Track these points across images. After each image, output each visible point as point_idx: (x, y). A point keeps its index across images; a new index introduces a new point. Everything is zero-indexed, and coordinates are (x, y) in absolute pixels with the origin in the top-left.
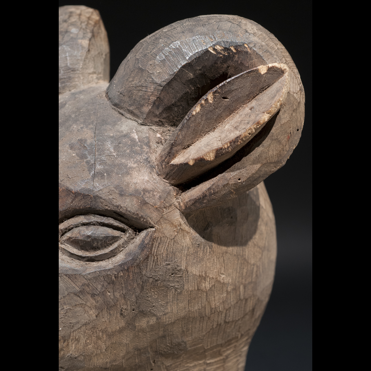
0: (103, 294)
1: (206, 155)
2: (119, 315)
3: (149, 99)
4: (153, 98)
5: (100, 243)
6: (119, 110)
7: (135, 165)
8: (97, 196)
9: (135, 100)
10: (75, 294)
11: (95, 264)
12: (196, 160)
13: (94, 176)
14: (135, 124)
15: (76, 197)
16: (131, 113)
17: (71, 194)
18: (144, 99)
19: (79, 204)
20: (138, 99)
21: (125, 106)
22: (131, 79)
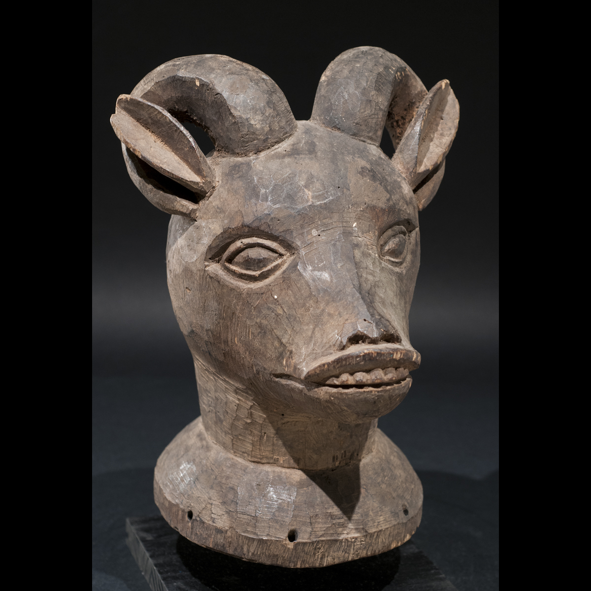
1: (438, 160)
3: (380, 124)
4: (382, 123)
6: (359, 138)
9: (371, 127)
12: (434, 165)
14: (375, 147)
15: (389, 214)
16: (371, 138)
18: (377, 125)
19: (391, 219)
20: (373, 126)
21: (363, 134)
22: (362, 111)
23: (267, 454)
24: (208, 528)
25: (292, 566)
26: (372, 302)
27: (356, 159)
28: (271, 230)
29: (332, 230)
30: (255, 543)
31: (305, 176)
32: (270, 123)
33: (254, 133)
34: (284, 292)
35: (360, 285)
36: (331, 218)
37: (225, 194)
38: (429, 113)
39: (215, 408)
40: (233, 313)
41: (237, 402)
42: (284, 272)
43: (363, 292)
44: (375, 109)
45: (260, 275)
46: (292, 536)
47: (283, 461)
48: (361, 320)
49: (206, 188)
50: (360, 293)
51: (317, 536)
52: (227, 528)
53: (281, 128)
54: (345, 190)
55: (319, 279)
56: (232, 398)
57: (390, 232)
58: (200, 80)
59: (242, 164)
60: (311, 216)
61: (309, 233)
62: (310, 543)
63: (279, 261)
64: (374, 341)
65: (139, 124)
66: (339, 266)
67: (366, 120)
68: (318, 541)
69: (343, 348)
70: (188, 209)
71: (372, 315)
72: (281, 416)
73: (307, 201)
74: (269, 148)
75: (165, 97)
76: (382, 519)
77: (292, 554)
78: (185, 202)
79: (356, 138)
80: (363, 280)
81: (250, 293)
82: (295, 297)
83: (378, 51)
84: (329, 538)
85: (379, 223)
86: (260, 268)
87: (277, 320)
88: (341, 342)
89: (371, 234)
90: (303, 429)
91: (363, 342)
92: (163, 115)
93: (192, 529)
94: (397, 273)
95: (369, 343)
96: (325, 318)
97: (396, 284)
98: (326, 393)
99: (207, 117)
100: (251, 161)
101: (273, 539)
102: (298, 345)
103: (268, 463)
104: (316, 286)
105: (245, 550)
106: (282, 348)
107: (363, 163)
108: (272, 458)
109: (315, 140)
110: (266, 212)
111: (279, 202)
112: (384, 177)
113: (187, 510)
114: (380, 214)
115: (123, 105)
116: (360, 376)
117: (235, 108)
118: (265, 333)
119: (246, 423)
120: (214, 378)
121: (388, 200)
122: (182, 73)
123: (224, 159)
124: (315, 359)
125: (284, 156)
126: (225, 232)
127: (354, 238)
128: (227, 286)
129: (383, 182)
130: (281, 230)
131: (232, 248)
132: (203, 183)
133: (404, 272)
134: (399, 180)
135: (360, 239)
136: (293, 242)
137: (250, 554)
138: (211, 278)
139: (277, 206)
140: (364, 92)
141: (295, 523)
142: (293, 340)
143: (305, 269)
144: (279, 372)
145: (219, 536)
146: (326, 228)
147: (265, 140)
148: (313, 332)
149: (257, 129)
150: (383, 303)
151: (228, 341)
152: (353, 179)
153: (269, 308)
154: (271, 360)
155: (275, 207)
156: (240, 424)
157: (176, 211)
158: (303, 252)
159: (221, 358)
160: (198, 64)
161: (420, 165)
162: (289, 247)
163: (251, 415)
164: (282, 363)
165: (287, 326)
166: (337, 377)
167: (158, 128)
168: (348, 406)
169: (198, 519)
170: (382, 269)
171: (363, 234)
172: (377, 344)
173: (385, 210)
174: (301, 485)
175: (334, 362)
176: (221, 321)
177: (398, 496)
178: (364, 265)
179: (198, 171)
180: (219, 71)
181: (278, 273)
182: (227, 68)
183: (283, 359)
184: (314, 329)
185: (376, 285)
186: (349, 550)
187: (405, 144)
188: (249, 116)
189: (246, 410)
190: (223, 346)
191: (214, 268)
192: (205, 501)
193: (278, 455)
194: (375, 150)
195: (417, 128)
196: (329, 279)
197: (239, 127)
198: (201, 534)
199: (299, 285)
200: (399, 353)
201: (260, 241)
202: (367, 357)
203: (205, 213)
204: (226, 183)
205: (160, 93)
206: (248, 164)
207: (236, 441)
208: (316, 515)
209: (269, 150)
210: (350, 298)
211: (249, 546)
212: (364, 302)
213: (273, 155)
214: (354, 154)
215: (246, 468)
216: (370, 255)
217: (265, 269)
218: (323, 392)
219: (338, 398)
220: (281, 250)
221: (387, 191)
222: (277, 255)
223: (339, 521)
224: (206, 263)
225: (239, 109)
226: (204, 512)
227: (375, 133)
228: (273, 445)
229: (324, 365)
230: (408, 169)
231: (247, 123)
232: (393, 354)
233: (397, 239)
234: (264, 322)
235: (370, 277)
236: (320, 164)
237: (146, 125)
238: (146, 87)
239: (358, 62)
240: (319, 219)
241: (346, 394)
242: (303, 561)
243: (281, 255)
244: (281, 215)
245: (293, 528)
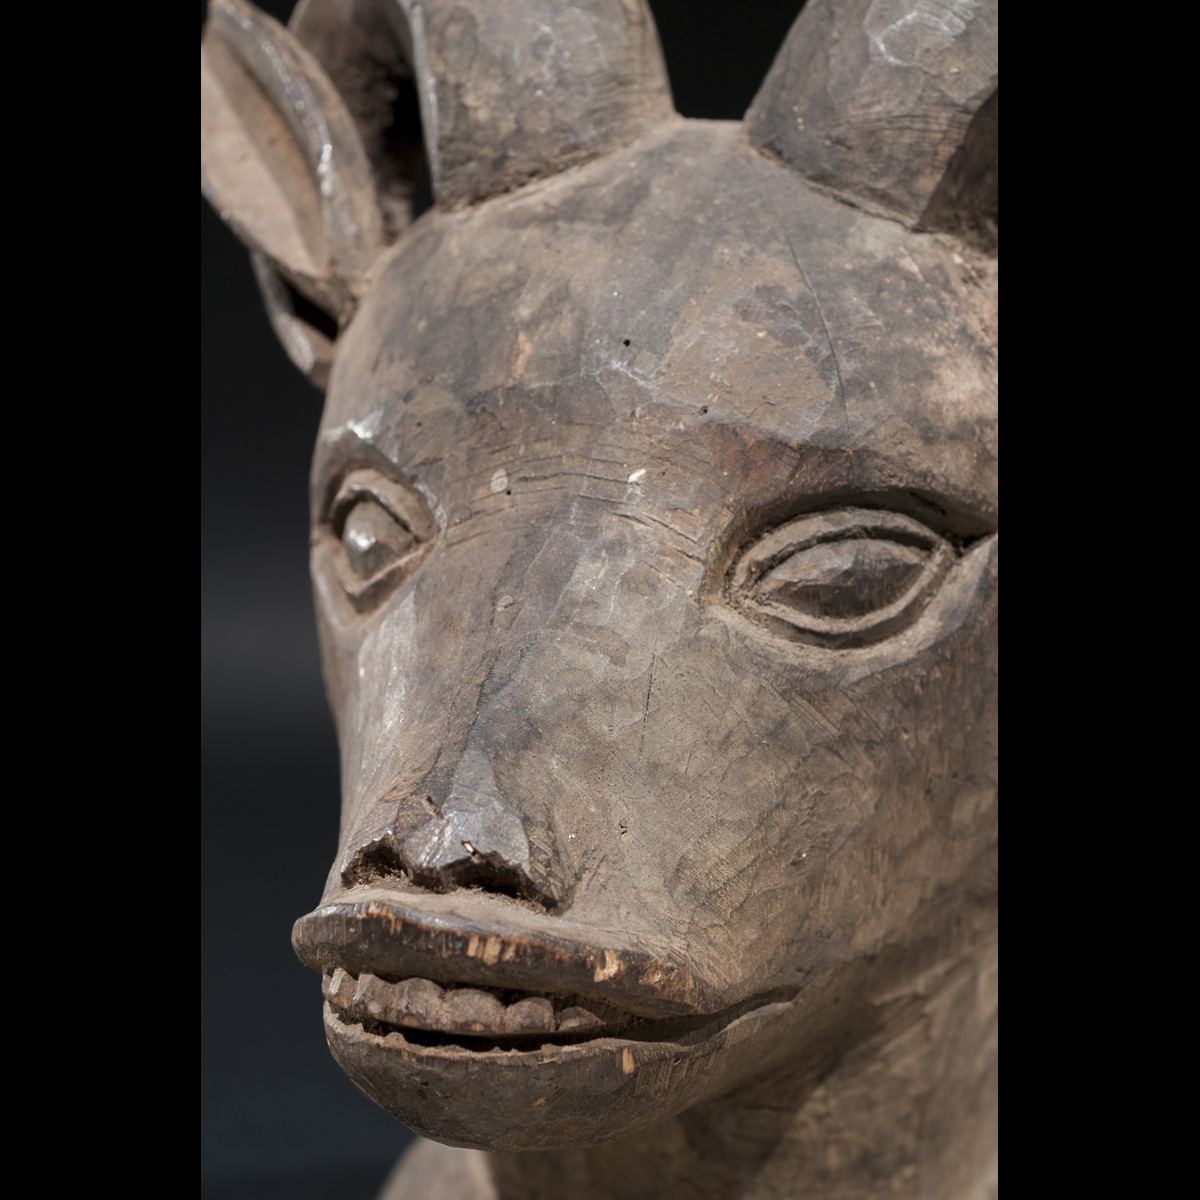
0: (892, 738)
2: (921, 795)
3: (936, 153)
4: (947, 151)
5: (877, 589)
6: (836, 192)
7: (940, 351)
8: (865, 450)
9: (890, 157)
10: (830, 749)
11: (863, 654)
13: (843, 393)
14: (897, 229)
15: (803, 459)
16: (883, 198)
17: (788, 451)
18: (920, 154)
19: (814, 478)
20: (901, 156)
21: (855, 178)
27: (763, 257)
28: (397, 454)
29: (548, 482)
31: (543, 292)
32: (522, 109)
33: (468, 138)
36: (562, 441)
44: (920, 99)
48: (418, 798)
60: (505, 424)
61: (485, 478)
63: (405, 558)
64: (428, 881)
67: (872, 133)
69: (348, 881)
73: (511, 372)
74: (507, 191)
79: (827, 189)
85: (746, 488)
86: (368, 572)
89: (697, 517)
94: (801, 668)
100: (449, 227)
109: (658, 181)
114: (760, 456)
125: (529, 221)
127: (615, 519)
130: (421, 458)
132: (327, 282)
135: (638, 527)
146: (536, 471)
147: (499, 164)
149: (478, 124)
158: (441, 541)
171: (660, 512)
172: (438, 893)
200: (494, 940)
202: (373, 929)
209: (506, 198)
216: (655, 587)
217: (374, 577)
220: (417, 524)
222: (406, 538)
232: (465, 940)
236: (612, 259)
240: (525, 441)
243: (416, 540)
244: (429, 407)
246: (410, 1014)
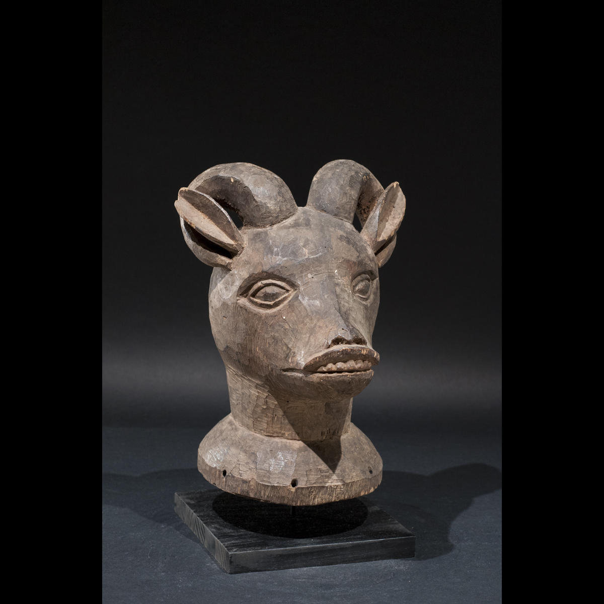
12: (389, 237)
14: (349, 224)
15: (359, 266)
18: (351, 209)
19: (360, 269)
20: (348, 210)
21: (342, 214)
22: (341, 199)
23: (277, 429)
24: (237, 480)
25: (294, 504)
26: (347, 319)
27: (336, 230)
28: (281, 274)
29: (321, 275)
30: (269, 488)
31: (303, 240)
32: (280, 206)
33: (269, 212)
34: (290, 314)
35: (340, 308)
36: (320, 267)
37: (250, 252)
38: (385, 203)
39: (242, 400)
40: (256, 331)
41: (257, 394)
42: (290, 301)
43: (342, 313)
44: (349, 199)
45: (273, 304)
46: (294, 483)
47: (288, 435)
48: (341, 329)
49: (238, 248)
50: (340, 313)
51: (311, 484)
52: (250, 479)
53: (287, 209)
54: (330, 249)
55: (313, 305)
56: (254, 392)
57: (359, 278)
58: (234, 178)
59: (262, 232)
60: (308, 265)
61: (306, 276)
62: (306, 488)
63: (286, 295)
64: (349, 342)
65: (193, 207)
66: (326, 297)
67: (343, 206)
68: (312, 487)
69: (329, 347)
70: (226, 262)
71: (348, 326)
72: (287, 403)
73: (305, 256)
74: (279, 222)
75: (210, 190)
76: (354, 474)
77: (294, 496)
78: (223, 258)
79: (337, 217)
80: (341, 305)
81: (267, 316)
82: (297, 317)
83: (352, 162)
84: (319, 485)
85: (352, 272)
86: (274, 300)
87: (285, 333)
88: (328, 343)
89: (347, 278)
90: (301, 412)
91: (342, 343)
92: (210, 200)
93: (226, 482)
94: (364, 304)
95: (346, 344)
96: (317, 329)
97: (363, 311)
98: (318, 377)
99: (239, 202)
100: (267, 231)
101: (281, 485)
102: (299, 347)
103: (278, 436)
104: (311, 309)
105: (262, 494)
106: (288, 351)
107: (341, 233)
108: (280, 433)
109: (310, 218)
110: (278, 263)
111: (287, 256)
112: (355, 242)
113: (222, 470)
114: (353, 266)
115: (183, 194)
116: (340, 365)
117: (257, 196)
118: (277, 342)
119: (263, 409)
120: (241, 379)
121: (358, 257)
122: (222, 174)
123: (250, 230)
124: (311, 355)
125: (289, 227)
126: (250, 276)
127: (335, 280)
128: (252, 312)
129: (355, 245)
130: (287, 274)
131: (255, 287)
132: (236, 245)
133: (369, 305)
134: (365, 245)
135: (339, 280)
136: (296, 282)
137: (266, 496)
138: (241, 307)
139: (285, 259)
140: (342, 187)
141: (296, 475)
142: (296, 345)
143: (303, 299)
144: (286, 367)
145: (244, 485)
146: (317, 273)
147: (277, 217)
148: (309, 339)
149: (271, 210)
150: (355, 320)
151: (252, 350)
152: (335, 242)
153: (280, 325)
154: (281, 360)
155: (283, 259)
156: (259, 410)
157: (218, 264)
158: (302, 288)
159: (247, 363)
160: (231, 169)
161: (380, 237)
162: (293, 285)
163: (266, 402)
164: (288, 361)
165: (292, 336)
166: (325, 366)
167: (206, 209)
168: (332, 385)
169: (230, 475)
170: (354, 300)
171: (341, 277)
172: (351, 344)
173: (356, 263)
174: (300, 450)
175: (323, 356)
176: (247, 337)
177: (365, 461)
178: (342, 297)
179: (233, 237)
180: (246, 172)
181: (286, 302)
182: (251, 171)
183: (289, 358)
184: (310, 337)
185: (350, 309)
186: (333, 494)
187: (370, 223)
188: (266, 201)
189: (263, 399)
190: (248, 354)
191: (243, 301)
192: (235, 463)
193: (284, 431)
194: (349, 226)
195: (378, 213)
196: (319, 305)
197: (260, 209)
198: (232, 485)
199: (299, 309)
200: (365, 350)
201: (274, 282)
202: (344, 352)
203: (237, 265)
204: (251, 245)
205: (207, 187)
206: (266, 233)
207: (256, 422)
208: (310, 470)
209: (279, 224)
210: (333, 316)
211: (265, 491)
212: (342, 318)
213: (282, 227)
214: (335, 227)
215: (263, 440)
216: (346, 291)
217: (277, 300)
218: (316, 377)
219: (325, 380)
220: (288, 287)
221: (358, 251)
222: (285, 291)
223: (325, 474)
224: (238, 298)
225: (259, 196)
226: (234, 470)
227: (349, 215)
228: (281, 423)
229: (316, 358)
230: (371, 239)
231: (265, 206)
232: (361, 351)
233: (364, 283)
234: (277, 335)
235: (346, 304)
236: (313, 232)
237: (198, 207)
238: (197, 183)
239: (338, 168)
240: (313, 267)
241: (331, 377)
242: (302, 501)
243: (288, 291)
244: (288, 264)
245: (295, 478)
246: (351, 367)
